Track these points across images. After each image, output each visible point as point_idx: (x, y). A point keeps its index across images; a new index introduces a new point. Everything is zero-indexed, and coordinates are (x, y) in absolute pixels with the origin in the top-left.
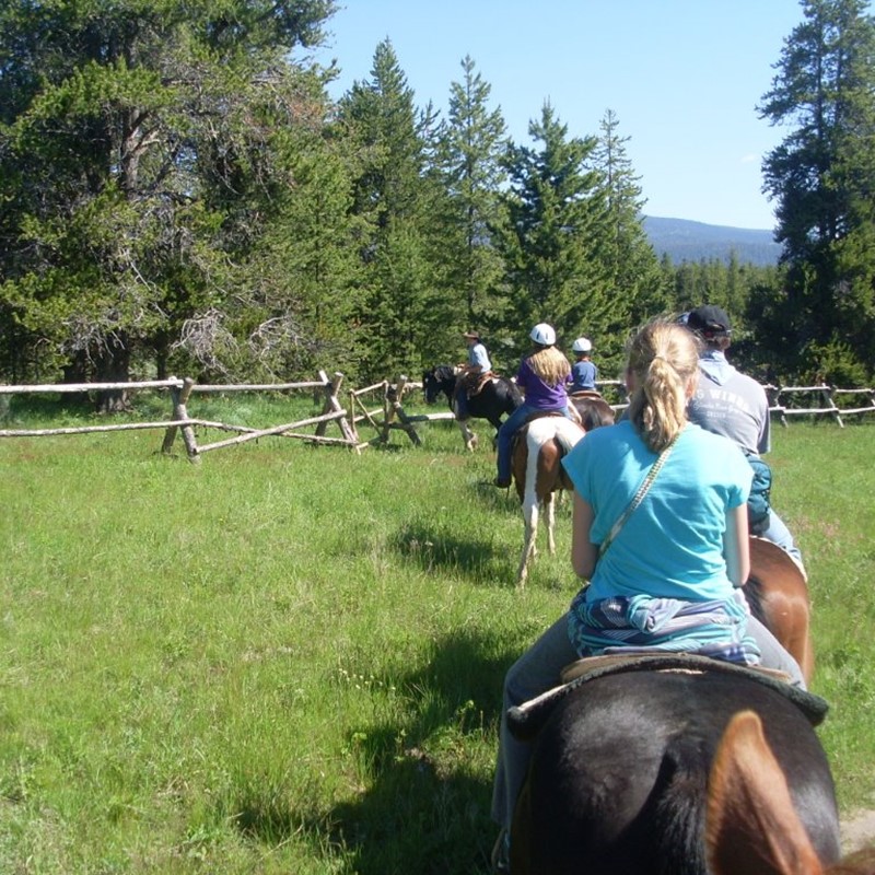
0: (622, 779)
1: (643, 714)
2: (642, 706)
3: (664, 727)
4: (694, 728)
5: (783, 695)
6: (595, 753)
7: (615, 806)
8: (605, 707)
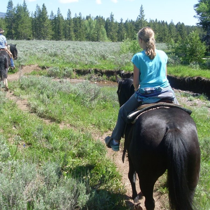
0: (157, 133)
1: (160, 118)
2: (159, 117)
3: (165, 121)
4: (171, 121)
5: (184, 110)
6: (150, 127)
7: (157, 139)
8: (151, 117)
